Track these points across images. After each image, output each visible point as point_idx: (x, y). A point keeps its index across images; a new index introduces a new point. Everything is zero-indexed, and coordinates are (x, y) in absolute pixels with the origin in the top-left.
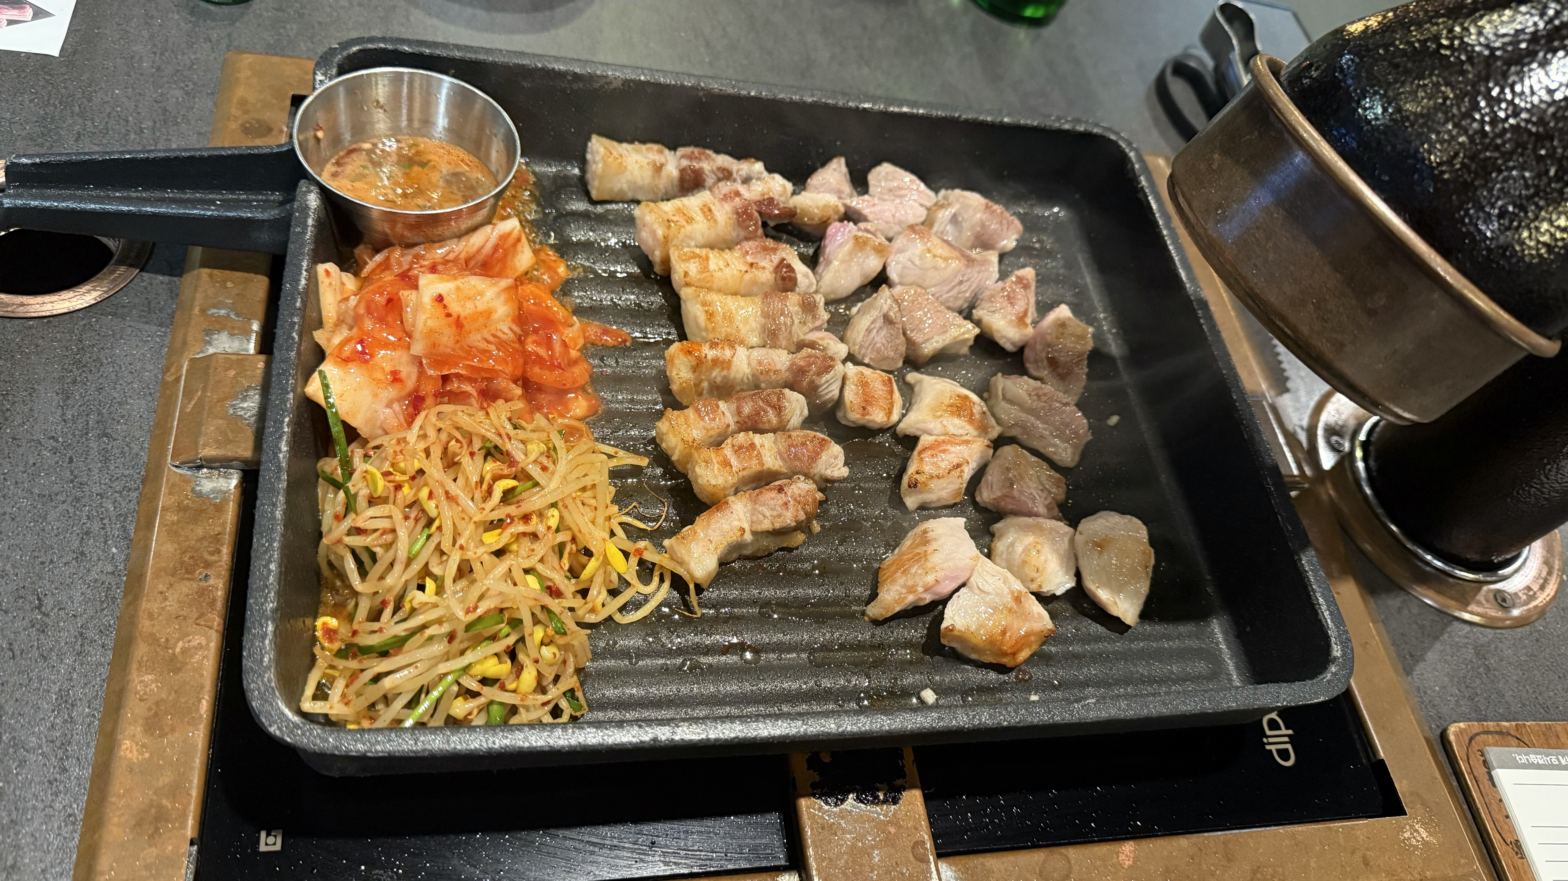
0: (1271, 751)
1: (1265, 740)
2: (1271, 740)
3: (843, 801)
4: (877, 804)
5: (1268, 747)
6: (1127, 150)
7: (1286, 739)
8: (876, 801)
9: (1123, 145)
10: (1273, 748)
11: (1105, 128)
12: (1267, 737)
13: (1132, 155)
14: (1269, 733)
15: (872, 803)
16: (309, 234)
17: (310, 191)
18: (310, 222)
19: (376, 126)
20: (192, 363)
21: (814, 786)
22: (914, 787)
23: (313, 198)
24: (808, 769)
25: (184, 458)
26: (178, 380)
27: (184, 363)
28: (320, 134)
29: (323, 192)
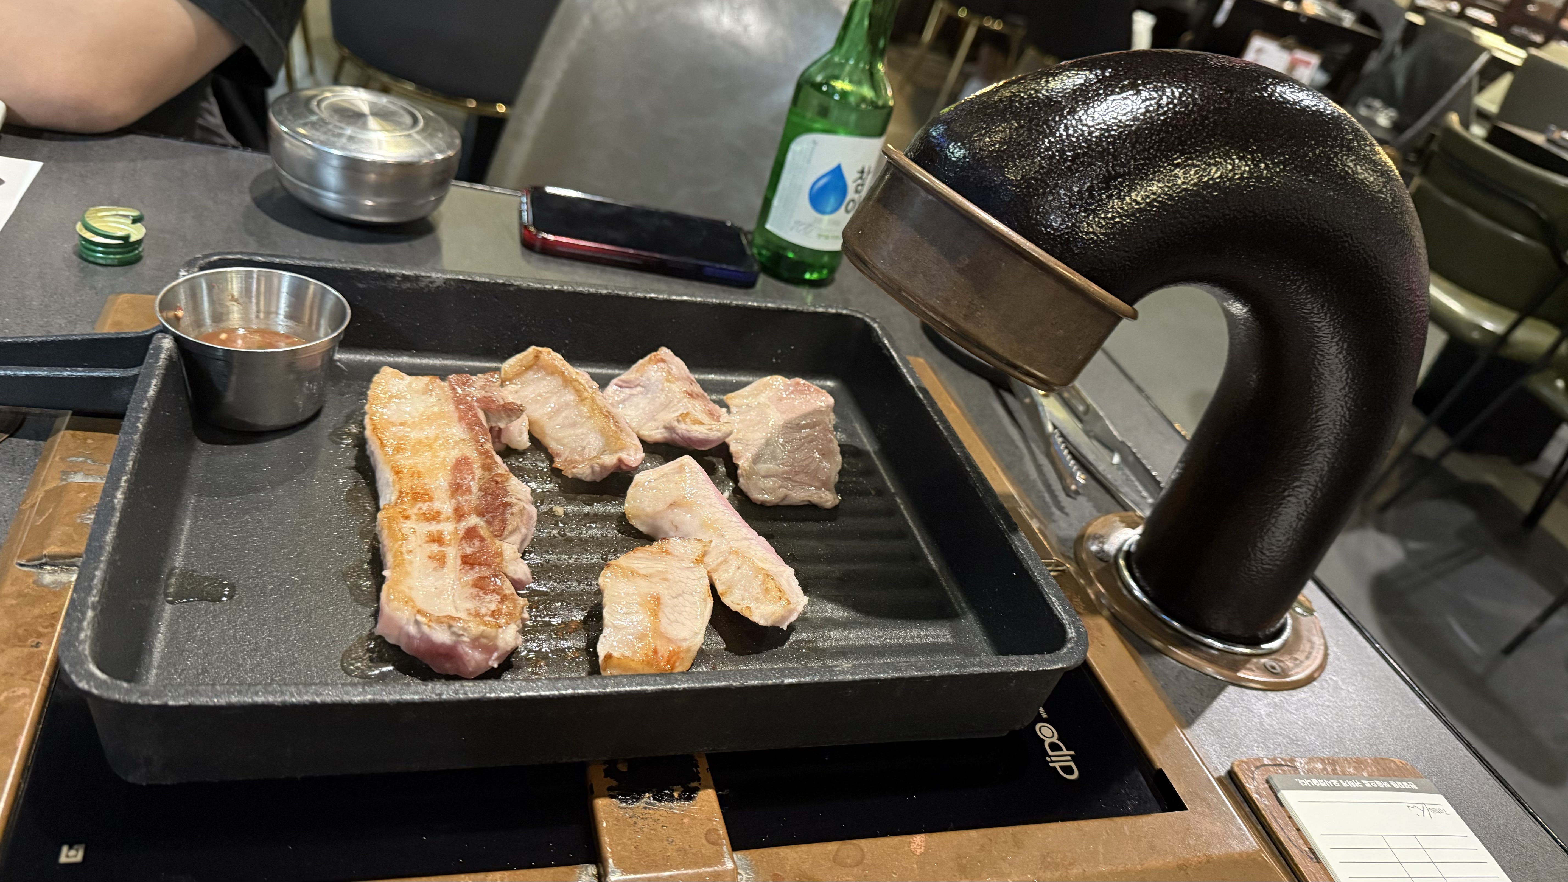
0: (1055, 768)
1: (1048, 759)
2: (1053, 759)
3: (638, 799)
4: (672, 801)
5: (1051, 764)
6: (872, 323)
7: (1069, 758)
8: (671, 799)
9: (868, 320)
10: (1057, 765)
11: (852, 310)
12: (1050, 756)
13: (875, 326)
14: (1050, 753)
15: (667, 800)
16: (160, 363)
17: (165, 338)
18: (163, 356)
19: (231, 317)
20: (48, 492)
21: (610, 789)
22: (707, 787)
23: (167, 343)
24: (605, 777)
25: (29, 556)
26: (33, 506)
27: (39, 494)
28: (180, 313)
29: (177, 339)
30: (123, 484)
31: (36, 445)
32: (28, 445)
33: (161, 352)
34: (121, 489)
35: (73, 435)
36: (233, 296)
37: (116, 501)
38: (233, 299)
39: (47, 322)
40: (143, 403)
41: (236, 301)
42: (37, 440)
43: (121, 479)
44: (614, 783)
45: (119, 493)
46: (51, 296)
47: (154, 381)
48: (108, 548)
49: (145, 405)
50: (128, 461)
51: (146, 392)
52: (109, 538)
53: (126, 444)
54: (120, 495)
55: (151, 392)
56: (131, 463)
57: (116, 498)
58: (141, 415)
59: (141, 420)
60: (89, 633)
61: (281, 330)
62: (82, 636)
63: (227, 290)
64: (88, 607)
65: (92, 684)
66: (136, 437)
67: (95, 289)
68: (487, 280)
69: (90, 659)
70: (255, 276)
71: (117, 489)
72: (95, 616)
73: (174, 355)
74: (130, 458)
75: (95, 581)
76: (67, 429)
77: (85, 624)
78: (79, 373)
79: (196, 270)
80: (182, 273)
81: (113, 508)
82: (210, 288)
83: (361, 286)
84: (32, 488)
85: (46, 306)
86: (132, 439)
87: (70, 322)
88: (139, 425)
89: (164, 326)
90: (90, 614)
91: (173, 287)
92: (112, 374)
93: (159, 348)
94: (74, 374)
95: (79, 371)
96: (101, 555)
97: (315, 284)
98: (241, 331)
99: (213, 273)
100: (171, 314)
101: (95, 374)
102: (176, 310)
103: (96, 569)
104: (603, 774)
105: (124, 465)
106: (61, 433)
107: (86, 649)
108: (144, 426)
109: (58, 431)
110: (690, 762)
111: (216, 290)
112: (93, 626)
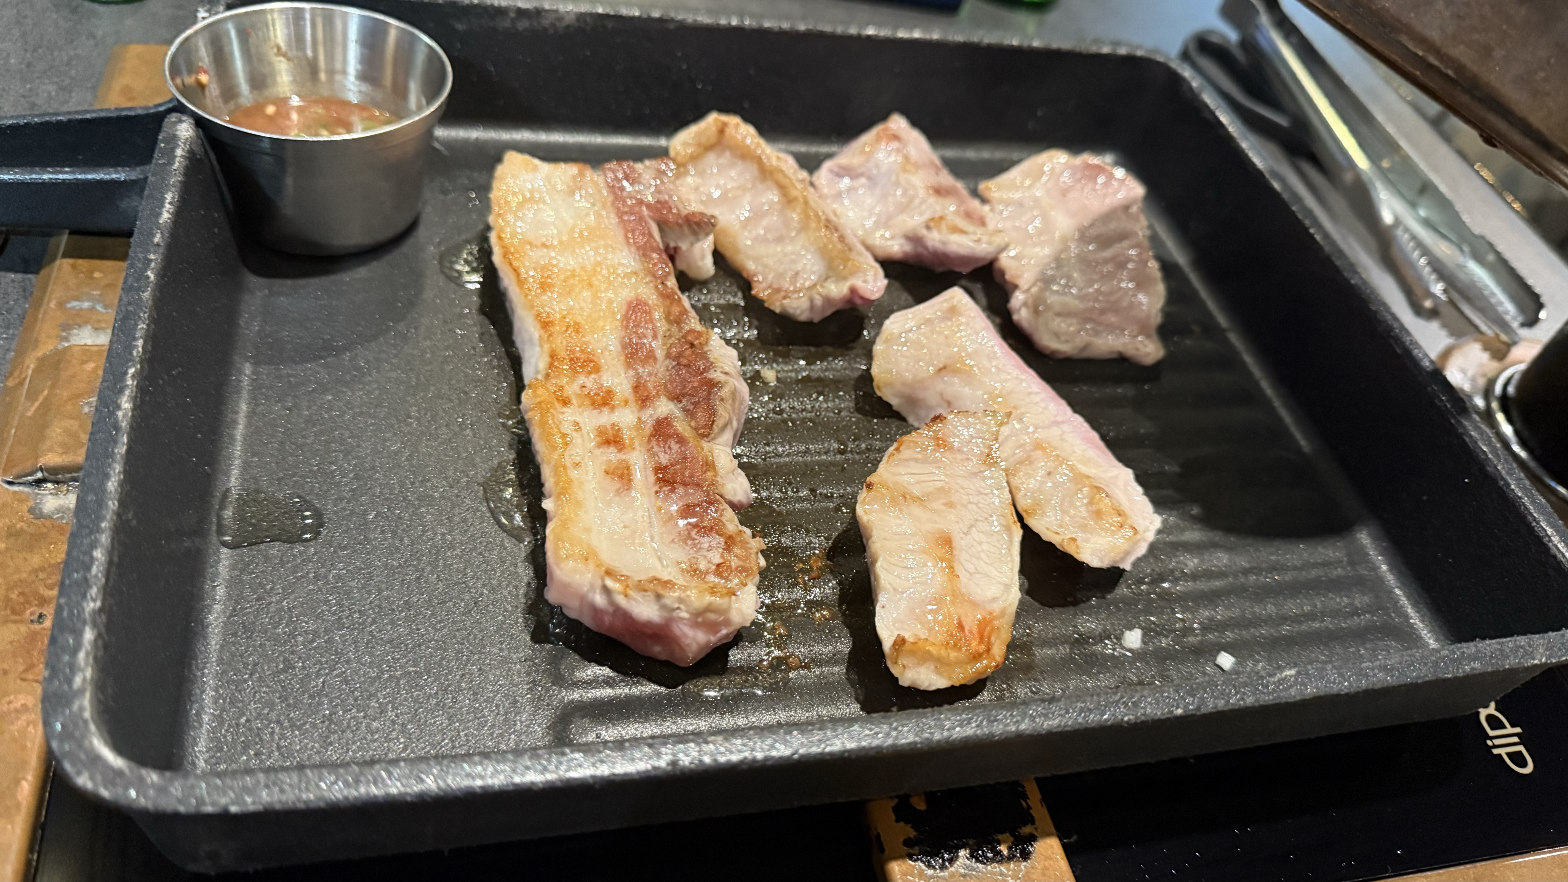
0: (1500, 755)
1: (1489, 743)
2: (1497, 742)
3: (951, 861)
4: (1000, 862)
5: (1496, 751)
7: (1516, 739)
8: (998, 859)
10: (1502, 751)
12: (1491, 738)
14: (1491, 733)
15: (993, 860)
16: (177, 165)
17: (181, 121)
18: (179, 152)
19: (279, 79)
20: (42, 361)
21: (908, 843)
22: (1048, 835)
23: (185, 130)
24: (897, 821)
25: (16, 470)
26: (21, 383)
27: (31, 363)
28: (204, 78)
29: (200, 123)
30: (130, 382)
31: (24, 281)
32: (13, 281)
33: (177, 146)
34: (127, 392)
35: (74, 267)
36: (279, 48)
37: (120, 414)
38: (279, 52)
39: (31, 90)
40: (154, 236)
41: (284, 55)
42: (26, 272)
43: (126, 373)
44: (912, 833)
45: (125, 398)
46: (35, 50)
47: (169, 197)
48: (113, 505)
49: (157, 239)
50: (135, 339)
51: (159, 214)
52: (112, 485)
53: (131, 308)
54: (126, 404)
55: (166, 216)
56: (140, 343)
57: (119, 407)
58: (152, 257)
59: (153, 265)
60: (89, 673)
61: (354, 98)
62: (78, 681)
63: (269, 38)
64: (85, 623)
65: (99, 778)
66: (146, 295)
67: (94, 37)
68: (637, 14)
69: (92, 727)
70: (308, 16)
71: (121, 391)
72: (99, 636)
73: (198, 149)
74: (138, 335)
75: (94, 570)
76: (65, 256)
77: (82, 655)
78: (65, 175)
79: (221, 8)
80: (202, 14)
81: (117, 428)
82: (244, 36)
83: (459, 27)
84: (21, 354)
85: (29, 65)
86: (140, 298)
87: (62, 88)
88: (149, 273)
89: (179, 101)
90: (89, 635)
91: (187, 39)
92: (114, 176)
93: (173, 139)
94: (61, 176)
95: (66, 173)
96: (100, 518)
97: (398, 27)
98: (295, 101)
99: (246, 13)
100: (190, 80)
101: (89, 177)
102: (198, 73)
103: (93, 546)
104: (893, 817)
105: (129, 348)
106: (58, 262)
107: (85, 705)
108: (157, 275)
109: (53, 259)
110: (1016, 791)
111: (252, 40)
112: (95, 659)
